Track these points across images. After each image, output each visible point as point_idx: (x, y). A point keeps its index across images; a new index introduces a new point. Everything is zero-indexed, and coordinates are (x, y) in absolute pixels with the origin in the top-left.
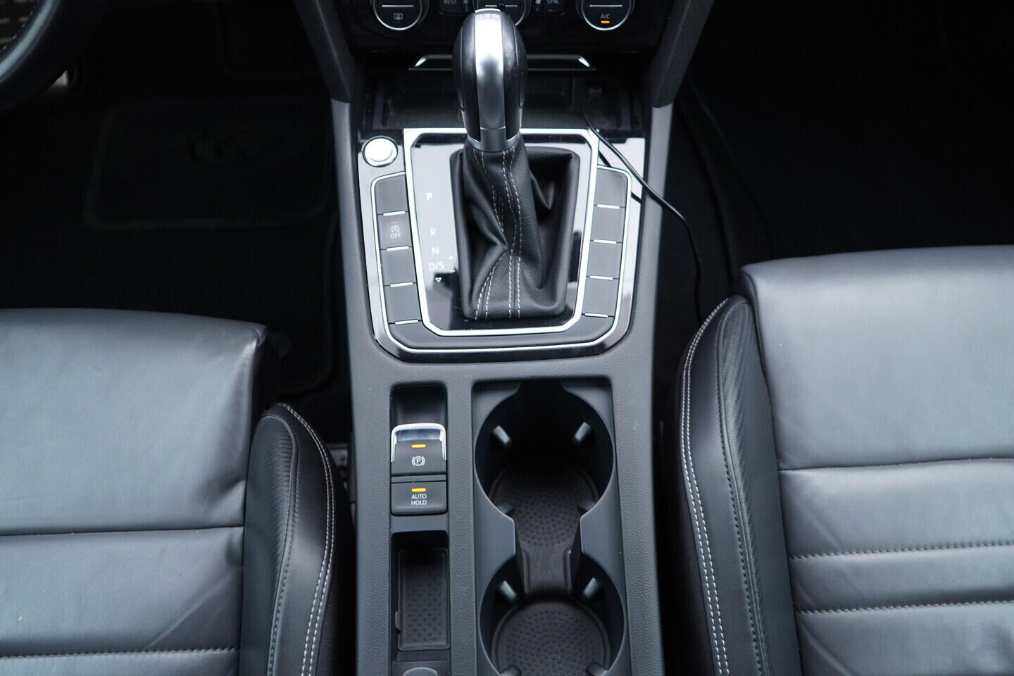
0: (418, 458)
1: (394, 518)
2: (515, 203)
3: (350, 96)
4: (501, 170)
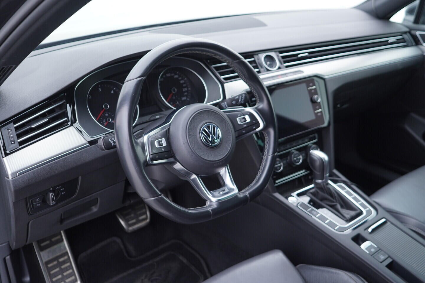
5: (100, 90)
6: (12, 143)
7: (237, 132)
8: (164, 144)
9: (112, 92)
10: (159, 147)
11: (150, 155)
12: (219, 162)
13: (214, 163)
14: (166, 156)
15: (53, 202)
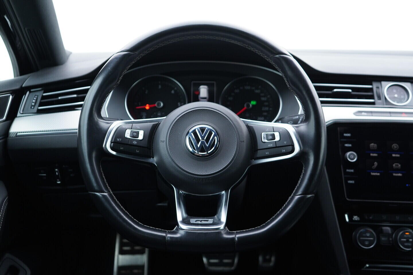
5: (160, 87)
6: (31, 108)
7: (259, 151)
8: (141, 137)
9: (173, 92)
10: (129, 137)
11: (111, 142)
12: (203, 178)
13: (195, 178)
14: (137, 151)
15: (58, 180)
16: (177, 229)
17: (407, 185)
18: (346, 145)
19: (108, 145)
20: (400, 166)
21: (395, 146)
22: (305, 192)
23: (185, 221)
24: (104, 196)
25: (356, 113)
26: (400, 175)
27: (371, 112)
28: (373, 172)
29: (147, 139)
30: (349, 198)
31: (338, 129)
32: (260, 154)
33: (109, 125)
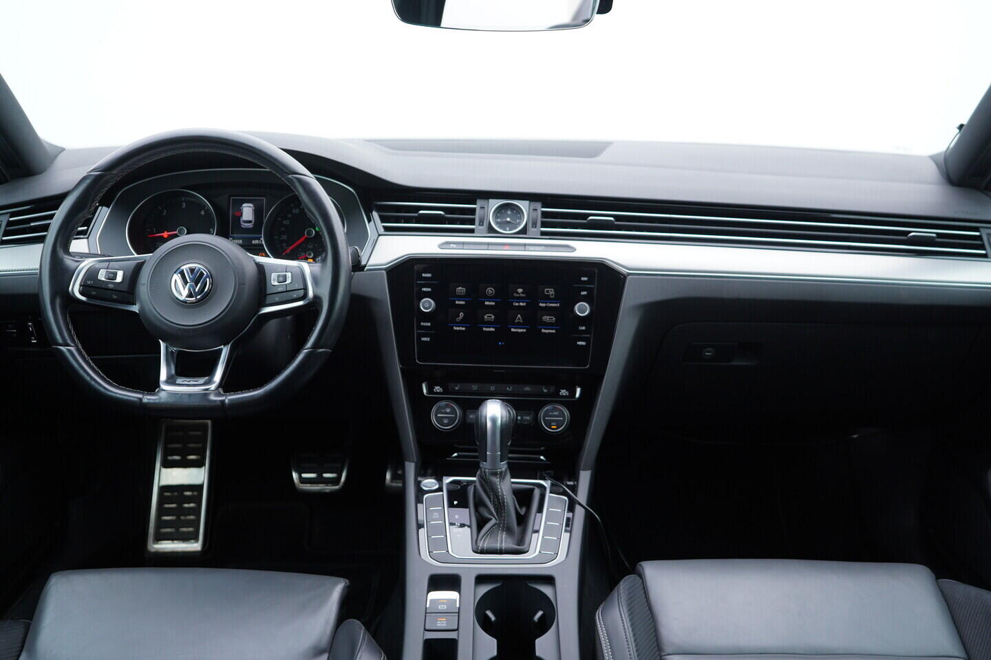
0: (442, 606)
1: (426, 632)
2: (503, 498)
3: (415, 460)
4: (496, 480)
7: (268, 296)
8: (119, 279)
9: (203, 213)
10: (104, 279)
11: (81, 286)
12: (189, 329)
13: (180, 329)
14: (115, 297)
15: (33, 338)
16: (158, 391)
17: (500, 343)
18: (424, 289)
19: (75, 289)
20: (493, 317)
21: (490, 291)
22: (315, 346)
23: (170, 380)
24: (69, 350)
25: (441, 246)
26: (492, 329)
27: (463, 243)
28: (456, 327)
29: (127, 282)
30: (420, 361)
31: (415, 267)
32: (269, 300)
33: (77, 264)
